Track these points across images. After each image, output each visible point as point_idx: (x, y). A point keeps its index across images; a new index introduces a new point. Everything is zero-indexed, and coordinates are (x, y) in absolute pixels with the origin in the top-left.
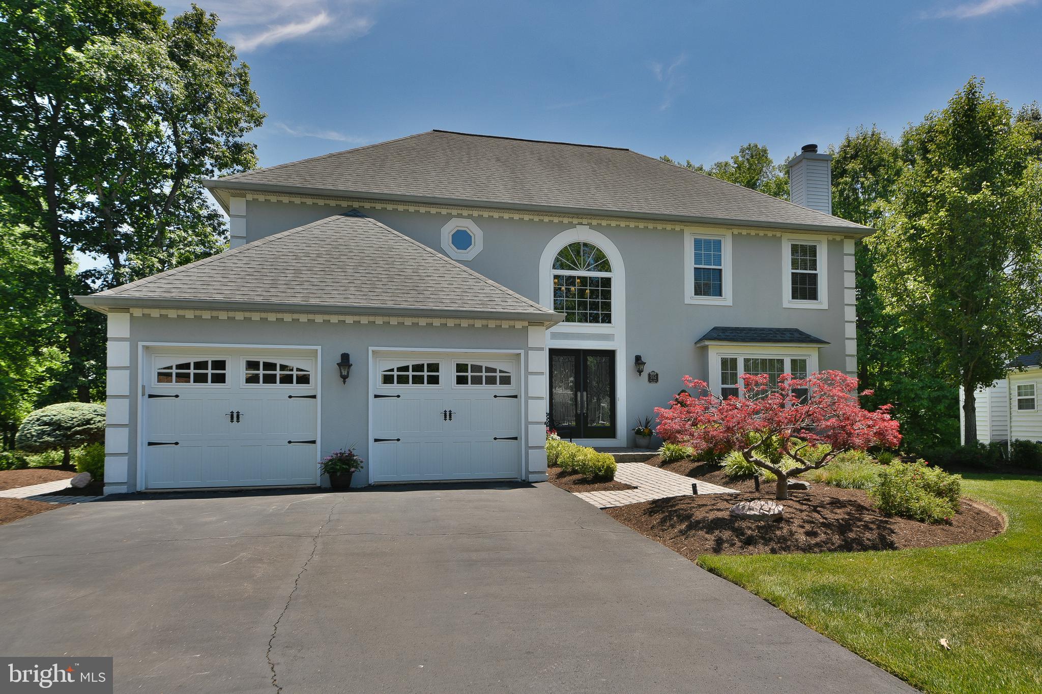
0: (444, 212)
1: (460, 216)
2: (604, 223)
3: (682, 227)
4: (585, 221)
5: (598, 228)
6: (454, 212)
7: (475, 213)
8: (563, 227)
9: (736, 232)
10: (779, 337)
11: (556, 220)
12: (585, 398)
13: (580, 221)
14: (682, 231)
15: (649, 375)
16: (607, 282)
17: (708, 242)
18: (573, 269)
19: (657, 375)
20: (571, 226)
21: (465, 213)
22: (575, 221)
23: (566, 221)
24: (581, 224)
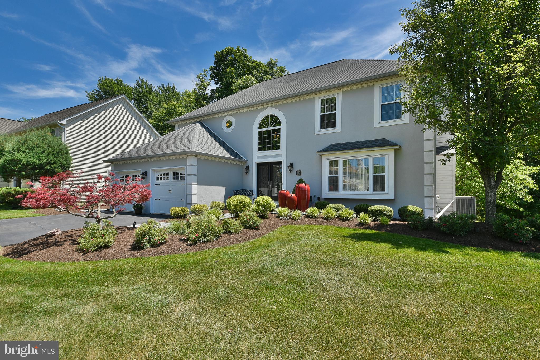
0: (223, 115)
1: (228, 115)
2: (277, 104)
3: (314, 96)
4: (270, 105)
5: (275, 107)
6: (226, 114)
7: (232, 113)
8: (262, 110)
9: (344, 90)
10: (365, 145)
11: (259, 108)
12: (271, 184)
13: (268, 105)
14: (314, 98)
15: (297, 172)
16: (279, 131)
17: (328, 100)
18: (266, 127)
19: (301, 172)
20: (265, 109)
21: (229, 114)
22: (266, 106)
23: (262, 107)
24: (268, 107)
